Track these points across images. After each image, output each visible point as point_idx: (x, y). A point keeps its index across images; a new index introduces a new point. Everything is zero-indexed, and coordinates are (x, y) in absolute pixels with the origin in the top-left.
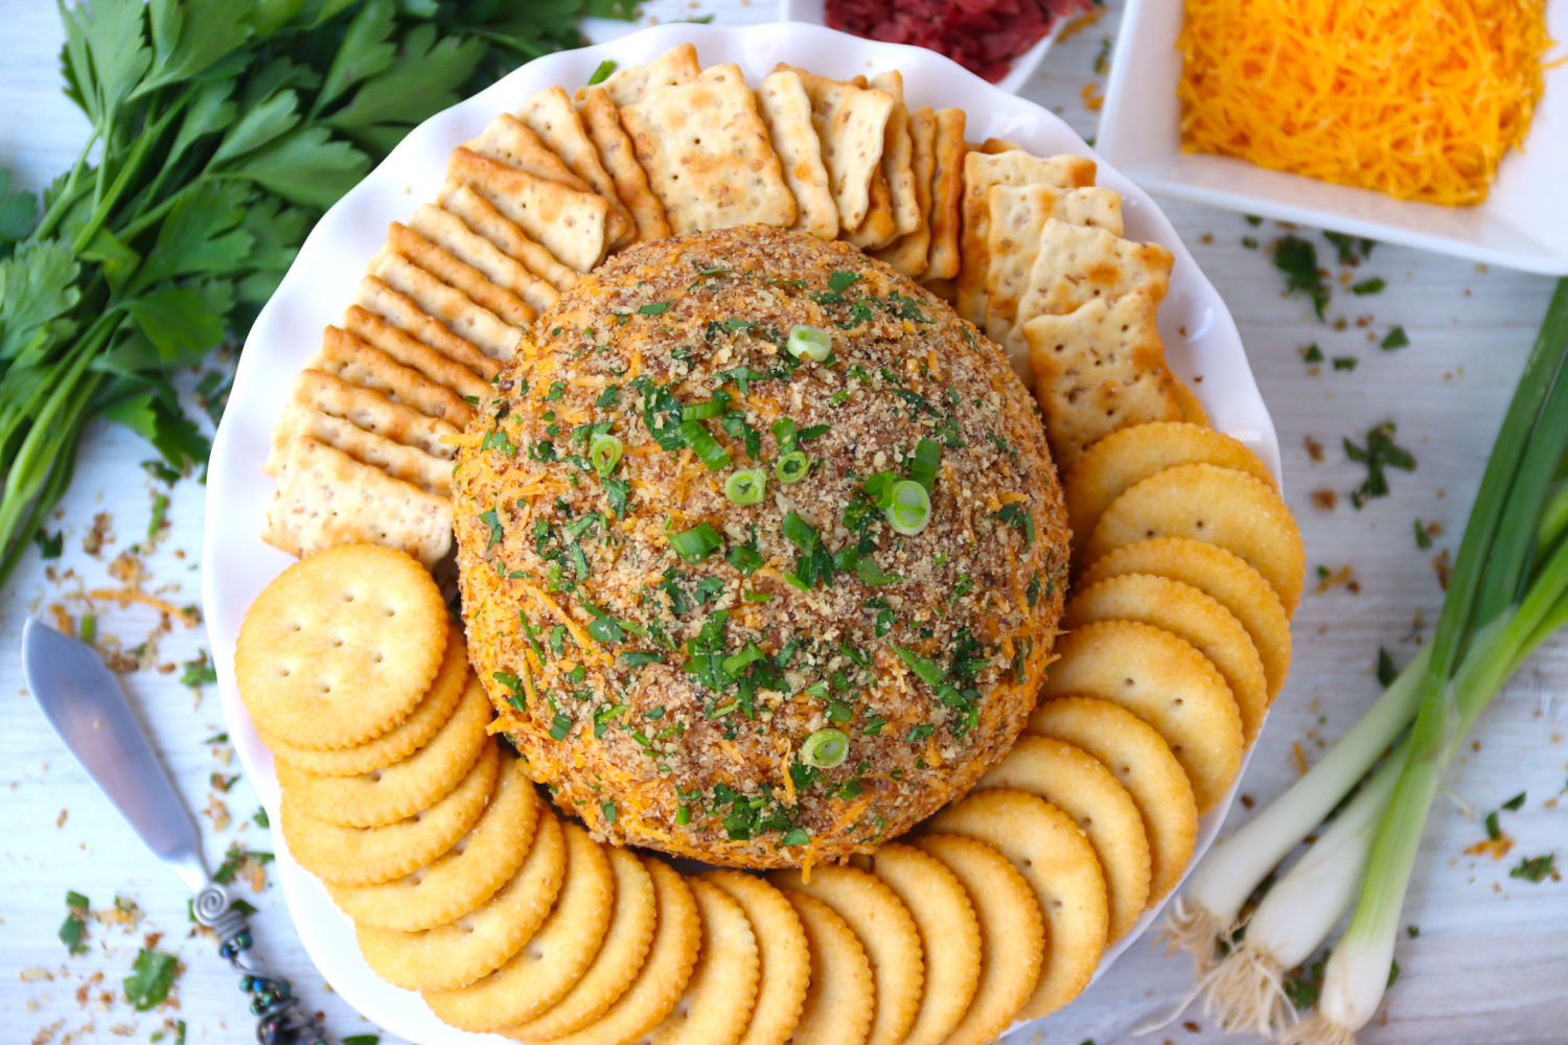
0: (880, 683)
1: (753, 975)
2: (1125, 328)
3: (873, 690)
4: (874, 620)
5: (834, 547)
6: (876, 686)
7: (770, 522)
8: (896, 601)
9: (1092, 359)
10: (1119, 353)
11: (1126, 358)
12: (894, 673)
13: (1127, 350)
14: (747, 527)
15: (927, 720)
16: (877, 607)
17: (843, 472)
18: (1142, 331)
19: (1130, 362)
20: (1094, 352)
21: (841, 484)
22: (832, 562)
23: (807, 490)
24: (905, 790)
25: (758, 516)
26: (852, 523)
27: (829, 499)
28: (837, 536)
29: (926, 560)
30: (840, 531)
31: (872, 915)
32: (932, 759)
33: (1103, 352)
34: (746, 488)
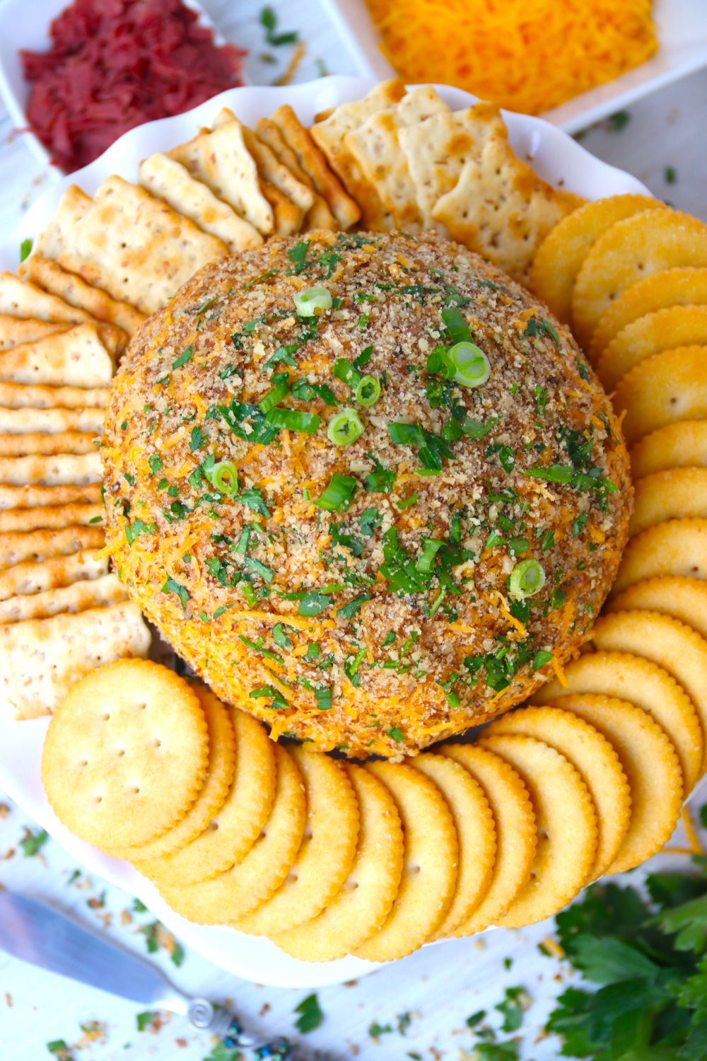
0: (533, 505)
1: (574, 777)
2: (498, 172)
3: (532, 515)
4: (499, 463)
5: (437, 428)
6: (531, 510)
7: (379, 442)
8: (505, 438)
9: (491, 208)
10: (506, 191)
11: (512, 192)
12: (538, 491)
13: (510, 185)
14: (365, 457)
15: (578, 511)
16: (495, 451)
17: (405, 370)
18: (511, 166)
19: (518, 193)
20: (489, 202)
21: (410, 380)
22: (443, 440)
23: (389, 401)
24: (592, 573)
25: (368, 443)
26: (436, 402)
27: (409, 396)
28: (435, 420)
29: (505, 395)
30: (434, 414)
31: (621, 678)
32: (598, 537)
33: (495, 198)
34: (346, 429)
